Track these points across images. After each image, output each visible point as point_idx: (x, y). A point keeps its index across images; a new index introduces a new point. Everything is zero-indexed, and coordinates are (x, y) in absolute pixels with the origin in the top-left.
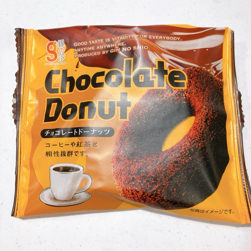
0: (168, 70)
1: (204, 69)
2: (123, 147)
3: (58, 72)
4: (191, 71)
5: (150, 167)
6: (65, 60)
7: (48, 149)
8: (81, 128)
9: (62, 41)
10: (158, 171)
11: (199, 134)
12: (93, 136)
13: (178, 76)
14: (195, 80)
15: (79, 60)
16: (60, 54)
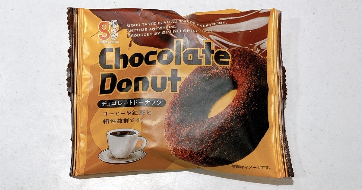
0: (215, 50)
1: (247, 49)
2: (174, 115)
3: (111, 50)
4: (234, 51)
5: (197, 131)
6: (118, 39)
7: (105, 118)
8: (136, 99)
9: (116, 22)
10: (204, 134)
11: (240, 104)
12: (147, 106)
13: (223, 56)
14: (238, 59)
15: (132, 40)
16: (113, 34)
